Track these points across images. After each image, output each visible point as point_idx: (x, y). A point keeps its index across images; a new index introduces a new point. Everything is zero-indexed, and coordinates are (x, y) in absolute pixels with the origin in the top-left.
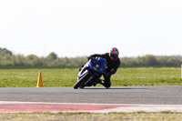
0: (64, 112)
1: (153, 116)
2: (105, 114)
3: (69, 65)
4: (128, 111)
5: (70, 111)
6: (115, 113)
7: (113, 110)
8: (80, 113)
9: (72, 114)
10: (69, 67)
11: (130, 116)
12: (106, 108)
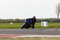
0: (3, 37)
1: (32, 39)
2: (16, 38)
3: (4, 22)
4: (23, 37)
5: (4, 37)
6: (19, 38)
7: (19, 37)
8: (8, 38)
9: (5, 38)
10: (4, 23)
11: (24, 39)
12: (16, 36)
